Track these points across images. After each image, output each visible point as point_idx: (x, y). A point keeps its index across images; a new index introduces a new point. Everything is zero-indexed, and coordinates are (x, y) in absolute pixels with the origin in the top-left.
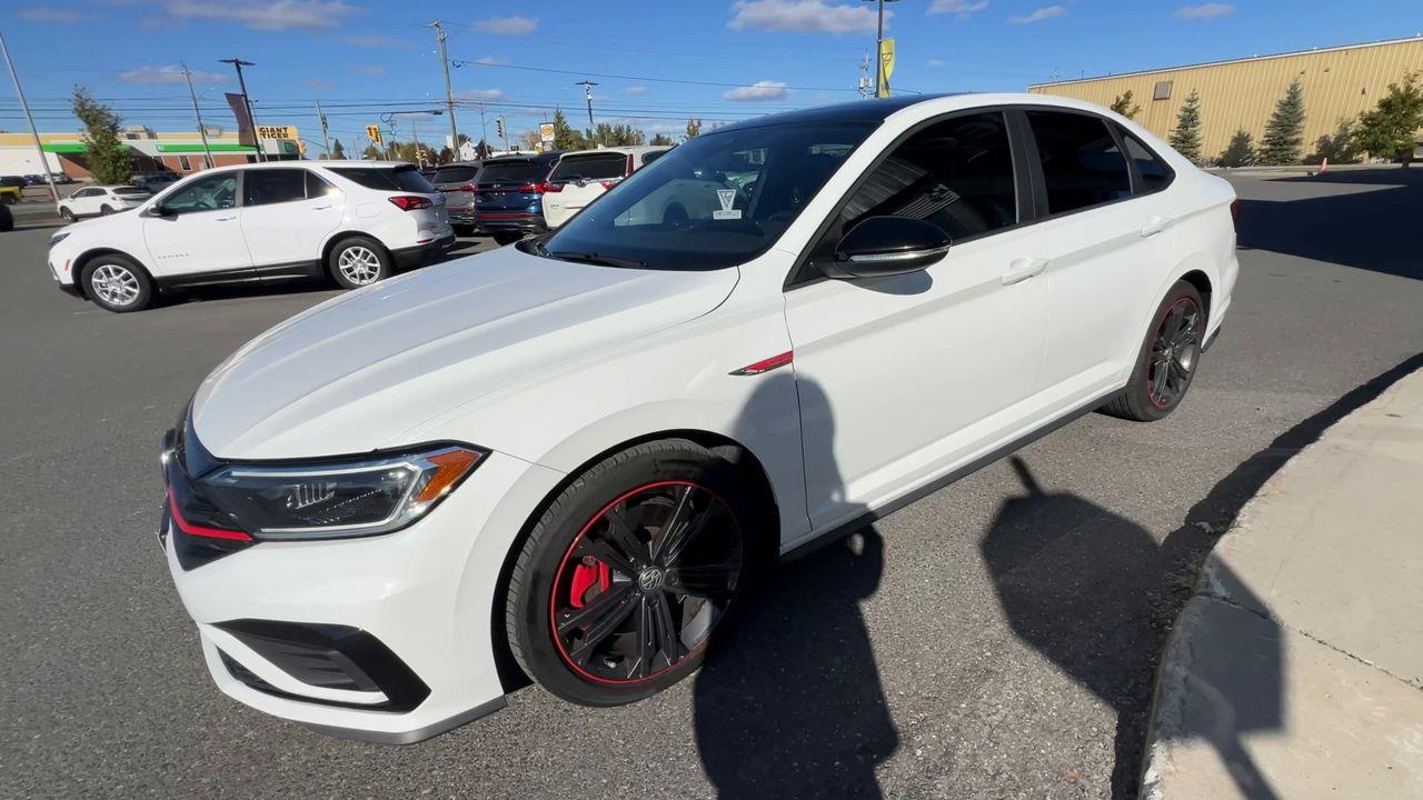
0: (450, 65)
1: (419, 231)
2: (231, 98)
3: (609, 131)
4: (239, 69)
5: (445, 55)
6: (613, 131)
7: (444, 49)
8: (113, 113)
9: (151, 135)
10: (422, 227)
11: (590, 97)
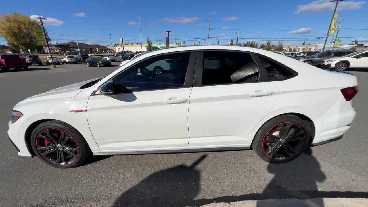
0: (210, 29)
1: (170, 67)
2: (166, 38)
3: (249, 43)
4: (169, 33)
5: (209, 27)
6: (250, 43)
7: (210, 26)
8: (151, 41)
9: (160, 45)
10: (170, 66)
11: (238, 35)
